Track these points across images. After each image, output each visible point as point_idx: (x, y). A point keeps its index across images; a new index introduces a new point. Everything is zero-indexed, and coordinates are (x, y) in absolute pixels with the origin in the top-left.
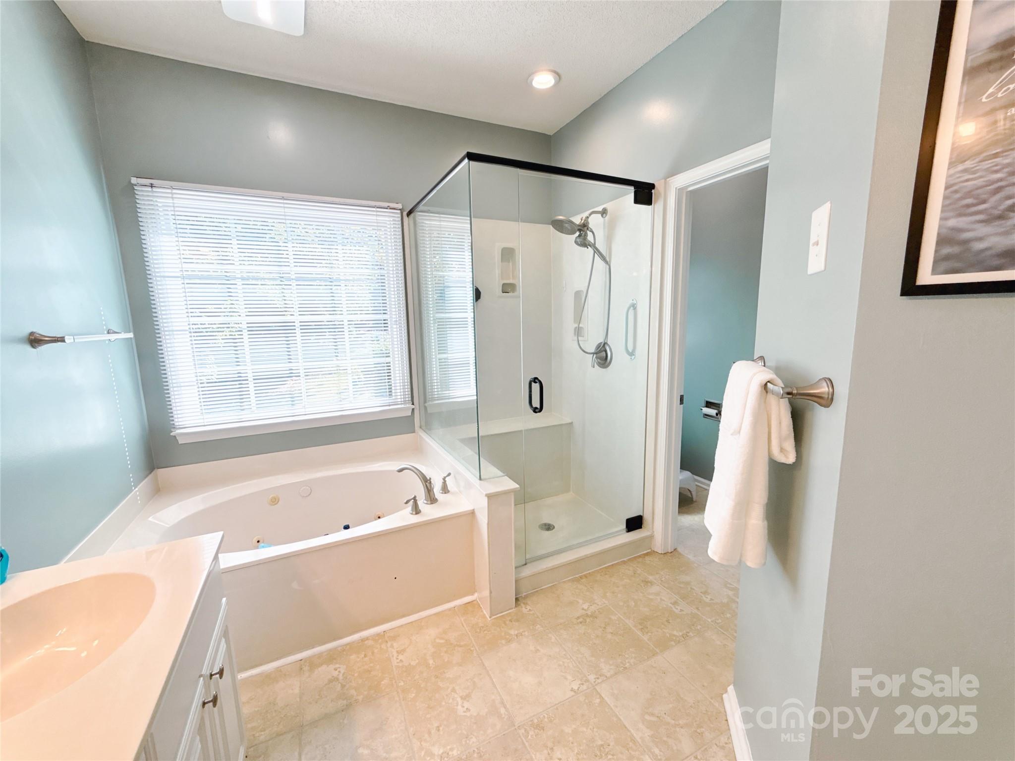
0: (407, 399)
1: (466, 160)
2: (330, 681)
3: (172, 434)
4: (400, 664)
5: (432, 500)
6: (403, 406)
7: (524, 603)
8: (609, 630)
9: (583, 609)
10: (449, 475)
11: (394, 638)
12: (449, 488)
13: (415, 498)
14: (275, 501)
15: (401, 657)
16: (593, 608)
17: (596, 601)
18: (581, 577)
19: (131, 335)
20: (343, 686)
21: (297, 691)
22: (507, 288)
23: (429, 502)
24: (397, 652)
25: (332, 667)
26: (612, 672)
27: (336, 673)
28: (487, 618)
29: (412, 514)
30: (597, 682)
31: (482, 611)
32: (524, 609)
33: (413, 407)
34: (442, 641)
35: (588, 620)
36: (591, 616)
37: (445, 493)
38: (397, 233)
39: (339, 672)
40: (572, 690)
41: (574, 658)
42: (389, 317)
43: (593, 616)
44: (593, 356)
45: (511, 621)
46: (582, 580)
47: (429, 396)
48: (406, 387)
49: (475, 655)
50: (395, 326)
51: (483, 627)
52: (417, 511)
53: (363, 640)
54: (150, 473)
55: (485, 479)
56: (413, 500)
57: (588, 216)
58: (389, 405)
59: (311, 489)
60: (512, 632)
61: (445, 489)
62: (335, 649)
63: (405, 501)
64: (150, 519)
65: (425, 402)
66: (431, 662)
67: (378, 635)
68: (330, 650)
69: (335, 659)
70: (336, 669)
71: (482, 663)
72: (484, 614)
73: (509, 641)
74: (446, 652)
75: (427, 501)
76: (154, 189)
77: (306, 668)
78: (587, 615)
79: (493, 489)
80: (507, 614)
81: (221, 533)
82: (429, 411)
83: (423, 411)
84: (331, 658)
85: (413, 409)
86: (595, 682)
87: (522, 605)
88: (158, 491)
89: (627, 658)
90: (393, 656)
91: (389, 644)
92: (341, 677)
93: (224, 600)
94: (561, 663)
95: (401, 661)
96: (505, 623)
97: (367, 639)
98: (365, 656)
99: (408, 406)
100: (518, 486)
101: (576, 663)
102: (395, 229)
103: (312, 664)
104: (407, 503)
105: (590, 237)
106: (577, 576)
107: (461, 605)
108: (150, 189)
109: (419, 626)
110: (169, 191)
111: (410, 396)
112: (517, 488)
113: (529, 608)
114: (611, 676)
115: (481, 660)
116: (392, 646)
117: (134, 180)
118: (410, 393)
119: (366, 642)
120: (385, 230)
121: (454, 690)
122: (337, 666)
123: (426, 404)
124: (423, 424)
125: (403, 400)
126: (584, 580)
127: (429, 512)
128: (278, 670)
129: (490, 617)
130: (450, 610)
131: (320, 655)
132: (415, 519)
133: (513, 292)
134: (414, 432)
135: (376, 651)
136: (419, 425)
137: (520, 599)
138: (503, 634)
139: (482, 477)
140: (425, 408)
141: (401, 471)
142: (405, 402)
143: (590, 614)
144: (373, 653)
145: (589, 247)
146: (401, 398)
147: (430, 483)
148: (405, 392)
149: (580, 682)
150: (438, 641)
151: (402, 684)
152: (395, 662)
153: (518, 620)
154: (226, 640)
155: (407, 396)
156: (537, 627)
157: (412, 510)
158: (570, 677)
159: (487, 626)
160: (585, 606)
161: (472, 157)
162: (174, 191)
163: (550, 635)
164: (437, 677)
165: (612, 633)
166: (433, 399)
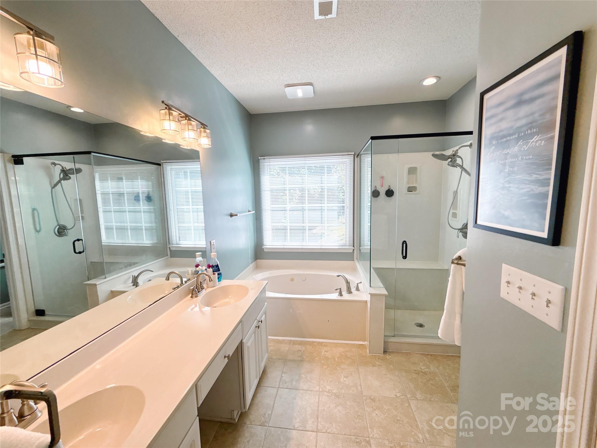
0: (351, 244)
1: (371, 140)
2: (298, 351)
3: (263, 247)
4: (325, 355)
5: (349, 292)
6: (349, 247)
7: (389, 354)
8: (431, 382)
9: (421, 368)
10: (361, 283)
11: (325, 346)
12: (360, 289)
13: (340, 289)
14: (292, 280)
15: (325, 353)
16: (427, 370)
17: (431, 368)
18: (428, 355)
19: (254, 212)
20: (302, 354)
21: (287, 349)
22: (411, 189)
23: (348, 293)
24: (325, 351)
25: (300, 346)
26: (422, 398)
27: (301, 349)
28: (367, 353)
29: (339, 295)
30: (410, 398)
31: (366, 350)
32: (388, 357)
33: (354, 248)
34: (344, 354)
35: (421, 373)
36: (424, 373)
37: (357, 291)
38: (351, 166)
39: (302, 349)
40: (396, 395)
41: (404, 385)
42: (345, 205)
43: (425, 373)
44: (458, 231)
45: (379, 358)
46: (428, 356)
47: (362, 243)
48: (351, 238)
49: (356, 364)
50: (347, 209)
51: (364, 356)
52: (341, 294)
53: (313, 342)
54: (255, 260)
55: (373, 287)
56: (339, 290)
57: (458, 149)
58: (342, 246)
59: (306, 278)
60: (377, 363)
61: (358, 289)
62: (303, 341)
63: (336, 289)
64: (253, 276)
65: (360, 246)
66: (337, 359)
67: (320, 342)
68: (301, 341)
69: (302, 344)
70: (301, 348)
71: (358, 368)
72: (367, 352)
73: (374, 366)
74: (344, 358)
75: (347, 292)
76: (265, 160)
77: (292, 343)
78: (422, 372)
79: (374, 291)
80: (378, 355)
81: (267, 281)
82: (362, 251)
83: (358, 251)
84: (301, 343)
85: (354, 249)
86: (409, 398)
87: (388, 355)
88: (257, 268)
89: (434, 397)
90: (323, 352)
91: (323, 347)
92: (302, 351)
93: (266, 303)
94: (395, 384)
95: (325, 354)
96: (375, 359)
97: (315, 342)
98: (313, 347)
99: (351, 247)
100: (387, 293)
101: (403, 387)
102: (350, 164)
103: (294, 343)
104: (336, 290)
105: (459, 161)
106: (426, 353)
107: (357, 344)
108: (263, 160)
109: (336, 345)
110: (269, 160)
111: (352, 243)
112: (386, 294)
113: (390, 357)
114: (420, 400)
115: (358, 367)
116: (323, 348)
117: (260, 158)
118: (352, 241)
119: (315, 343)
120: (346, 165)
121: (342, 372)
122: (302, 347)
123: (360, 248)
124: (358, 257)
125: (349, 244)
126: (429, 357)
127: (346, 296)
128: (283, 340)
129: (369, 354)
130: (352, 344)
131: (297, 341)
132: (340, 298)
133: (415, 191)
134: (353, 260)
135: (317, 347)
136: (356, 257)
137: (388, 352)
138: (372, 362)
139: (371, 286)
140: (360, 250)
141: (338, 276)
142: (350, 246)
143: (423, 371)
144: (316, 348)
145: (457, 167)
146: (348, 243)
147: (349, 284)
148: (350, 240)
149: (401, 394)
150: (342, 353)
151: (323, 362)
152: (323, 354)
153: (382, 360)
154: (265, 316)
155: (351, 243)
156: (391, 366)
157: (339, 294)
158: (397, 391)
159: (366, 356)
160: (423, 368)
161: (373, 138)
162: (270, 160)
163: (396, 372)
164: (337, 365)
165: (432, 384)
166: (364, 245)
